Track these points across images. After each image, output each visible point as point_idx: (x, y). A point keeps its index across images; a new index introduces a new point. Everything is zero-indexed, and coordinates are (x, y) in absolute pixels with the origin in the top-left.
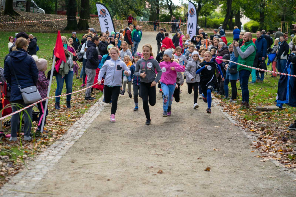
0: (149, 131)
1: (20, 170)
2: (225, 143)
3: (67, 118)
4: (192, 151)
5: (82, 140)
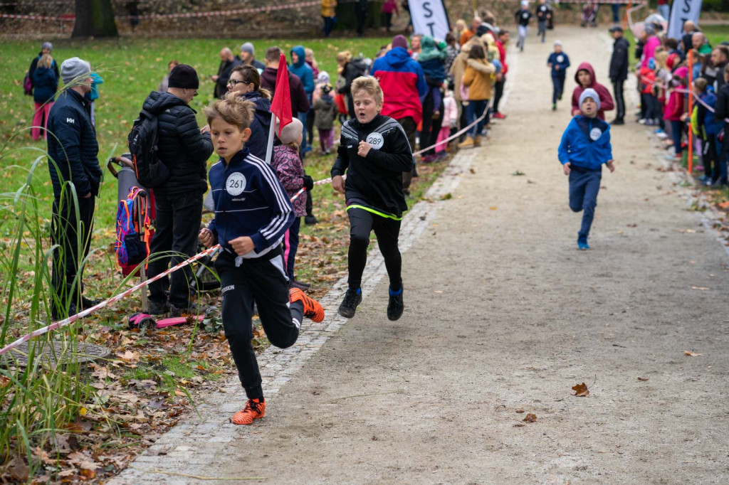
0: (521, 305)
1: (183, 416)
2: (718, 333)
3: (316, 272)
4: (626, 359)
5: (347, 332)
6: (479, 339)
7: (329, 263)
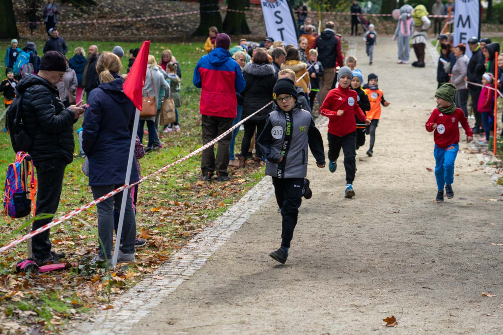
3: (177, 229)
4: (433, 298)
5: (200, 276)
6: (311, 282)
7: (188, 222)
